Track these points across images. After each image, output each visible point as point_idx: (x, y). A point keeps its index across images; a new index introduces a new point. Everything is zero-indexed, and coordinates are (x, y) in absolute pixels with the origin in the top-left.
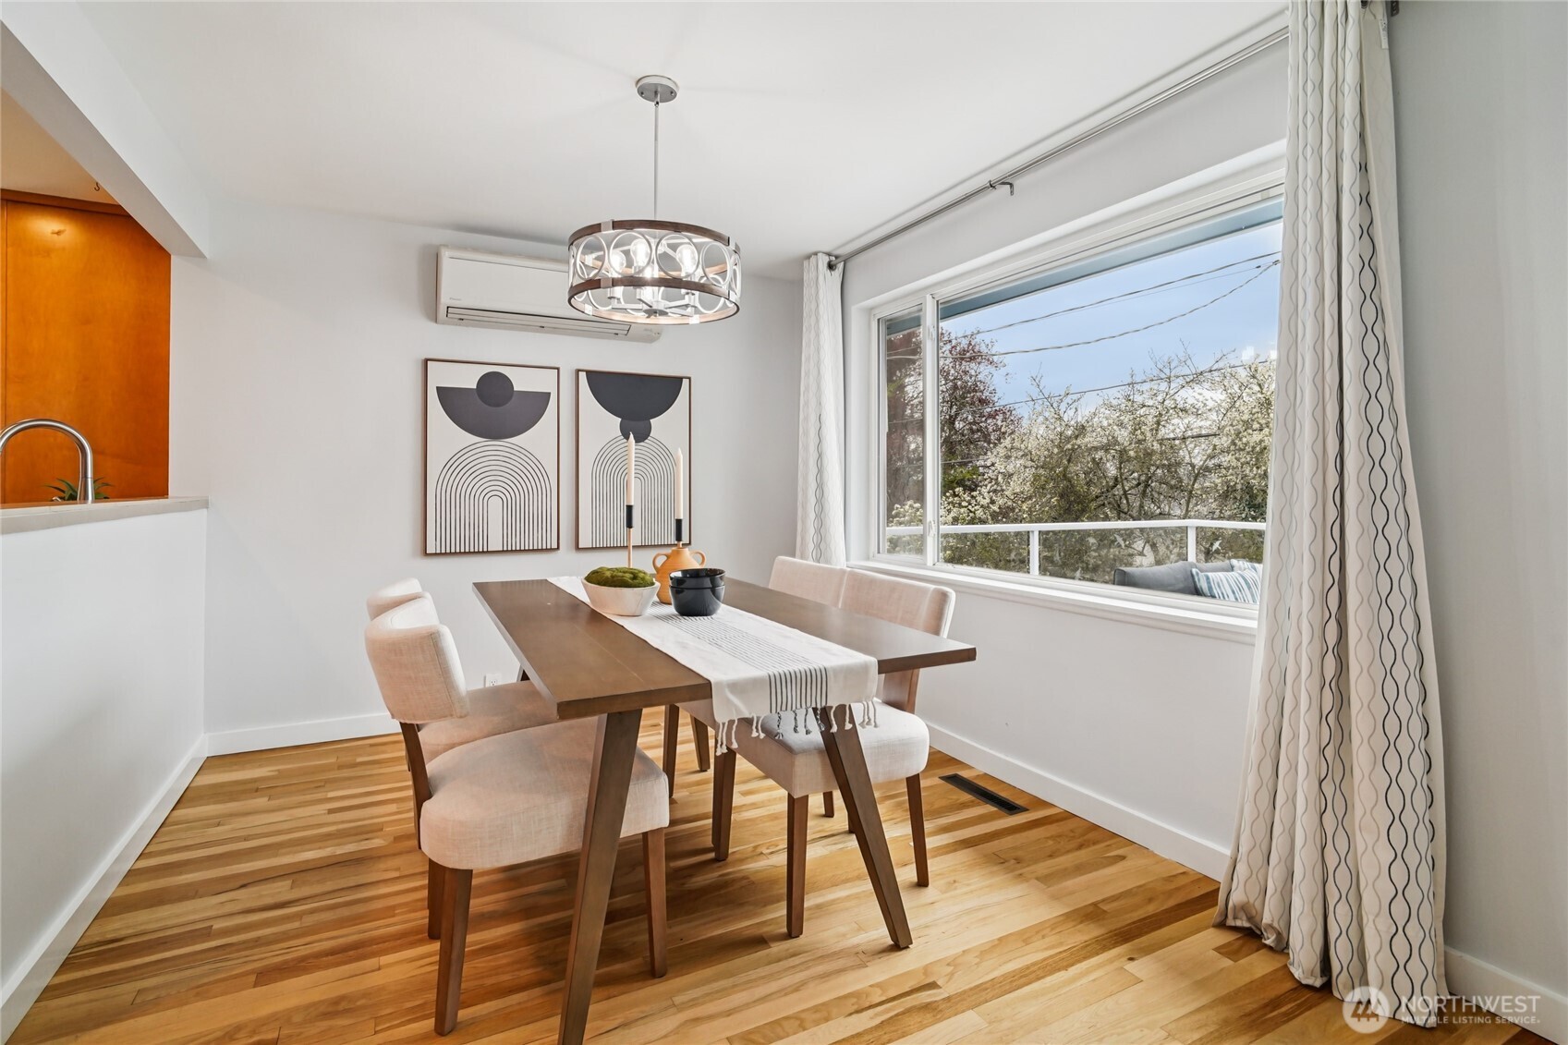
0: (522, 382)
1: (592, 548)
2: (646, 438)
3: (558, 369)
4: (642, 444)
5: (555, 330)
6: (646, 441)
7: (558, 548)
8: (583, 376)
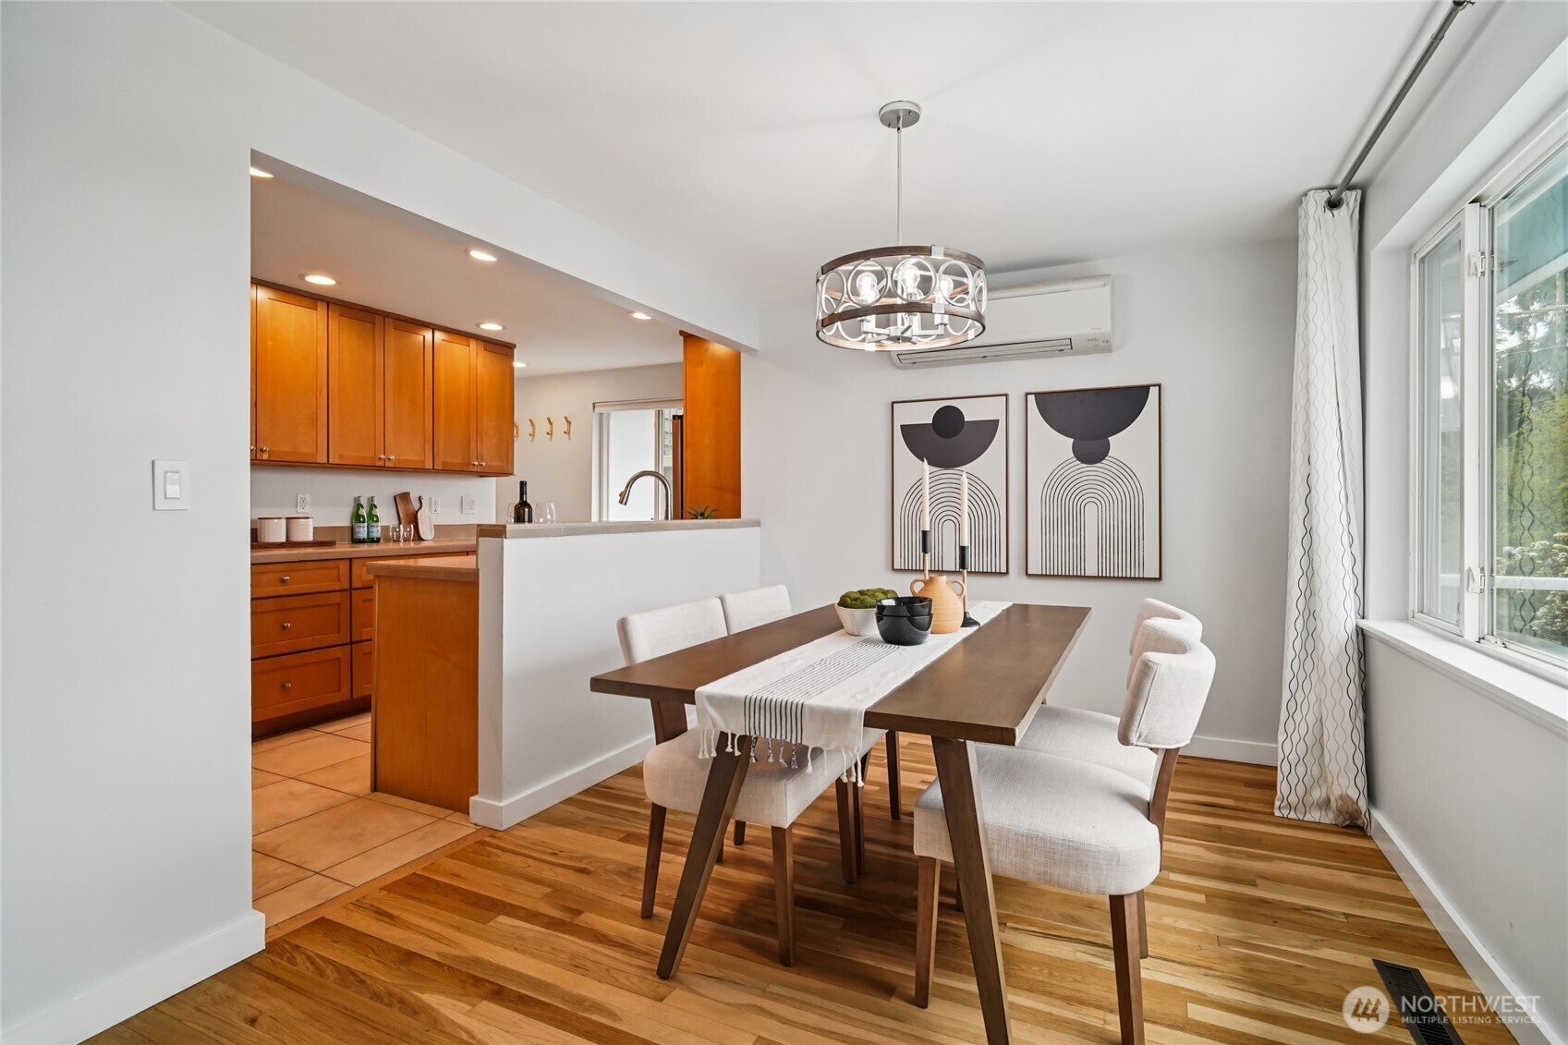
0: (972, 412)
1: (1042, 575)
2: (1104, 459)
3: (1006, 395)
4: (1098, 465)
5: (997, 358)
6: (1104, 461)
7: (1007, 573)
8: (1032, 399)
